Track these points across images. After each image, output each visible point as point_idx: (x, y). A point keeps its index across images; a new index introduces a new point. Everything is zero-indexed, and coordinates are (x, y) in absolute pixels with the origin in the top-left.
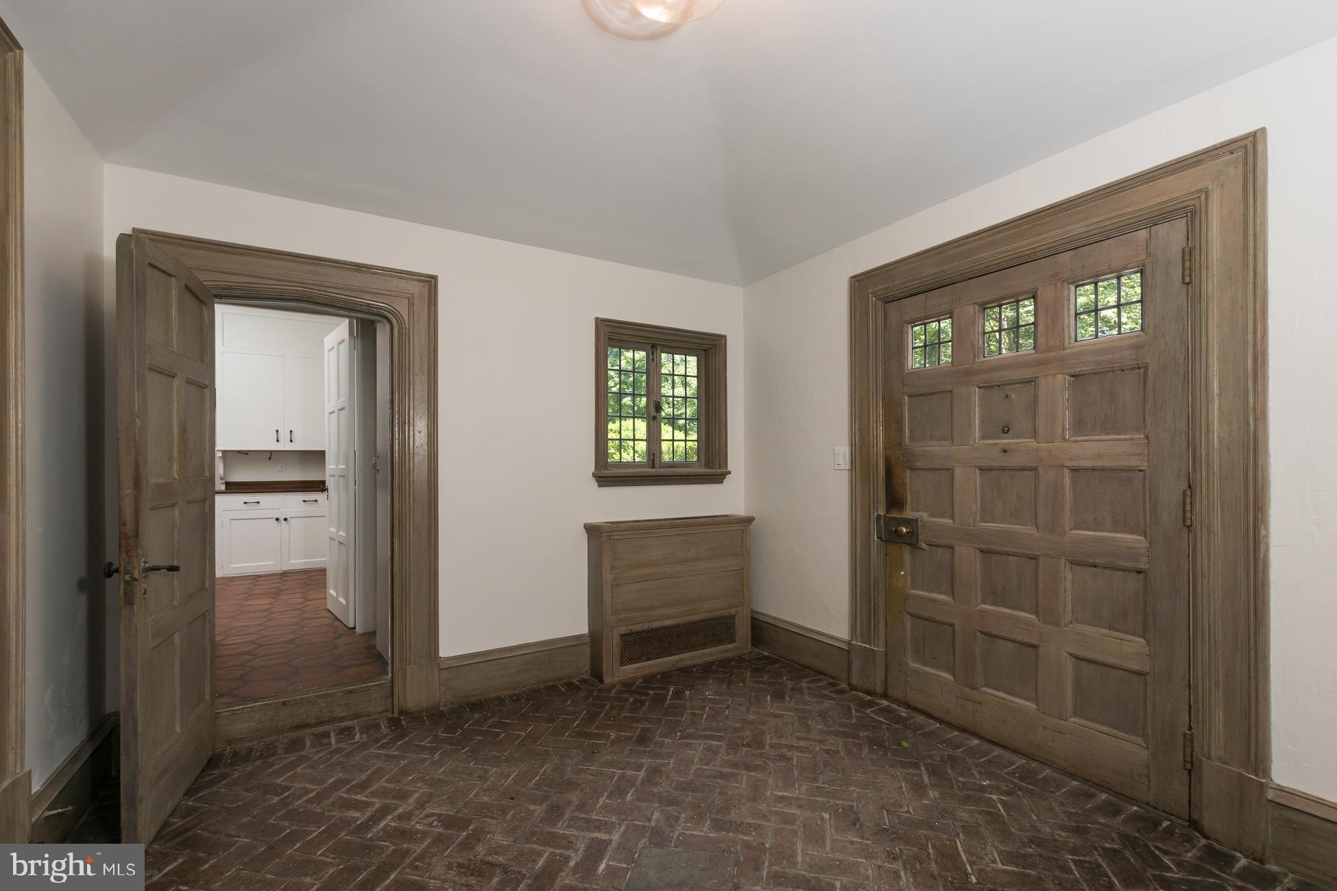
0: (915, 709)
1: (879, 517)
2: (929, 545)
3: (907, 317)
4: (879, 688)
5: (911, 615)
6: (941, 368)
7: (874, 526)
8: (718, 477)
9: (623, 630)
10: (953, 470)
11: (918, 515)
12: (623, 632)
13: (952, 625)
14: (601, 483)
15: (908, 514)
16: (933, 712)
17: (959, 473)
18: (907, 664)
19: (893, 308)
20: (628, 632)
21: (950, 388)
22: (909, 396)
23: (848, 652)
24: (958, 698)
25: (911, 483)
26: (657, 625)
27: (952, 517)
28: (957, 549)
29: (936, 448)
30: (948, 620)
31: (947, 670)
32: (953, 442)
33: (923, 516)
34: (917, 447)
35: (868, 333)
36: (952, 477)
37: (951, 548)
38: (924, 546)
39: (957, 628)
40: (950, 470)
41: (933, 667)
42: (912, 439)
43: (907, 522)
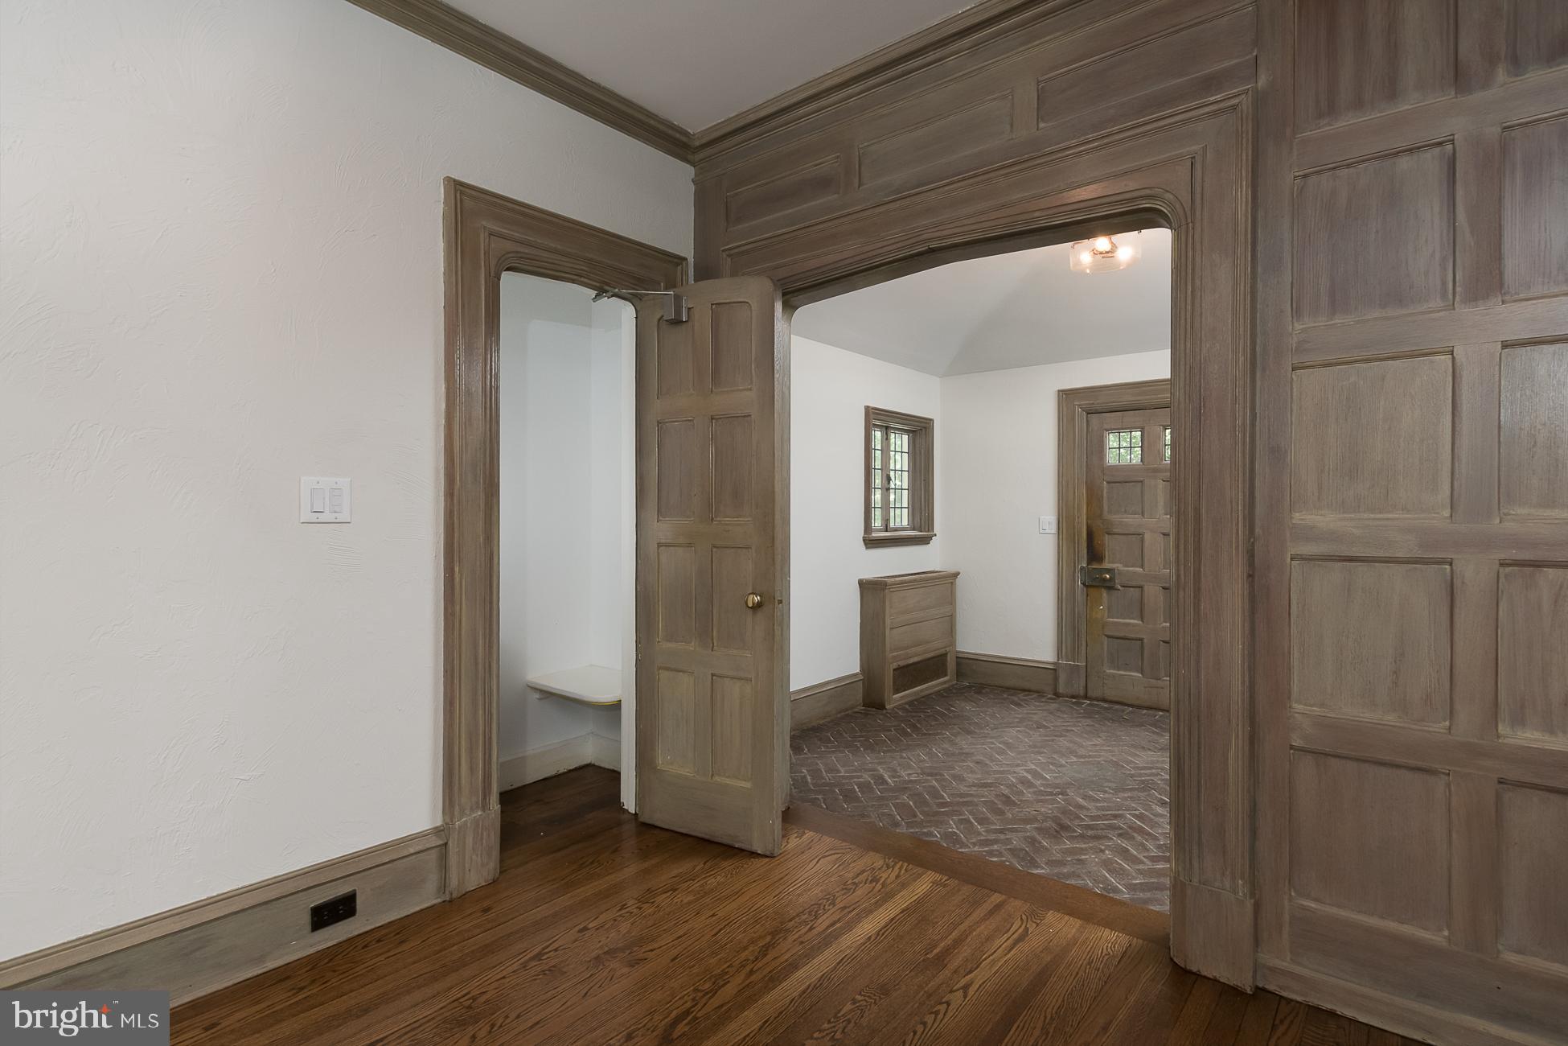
0: (1111, 702)
1: (1082, 568)
2: (1124, 586)
3: (1106, 426)
4: (1082, 693)
5: (1108, 637)
6: (1133, 465)
7: (1078, 575)
8: (925, 540)
9: (895, 665)
10: (1143, 535)
11: (1114, 566)
12: (895, 667)
13: (1141, 640)
14: (869, 545)
15: (1107, 565)
16: (1125, 701)
17: (1147, 536)
18: (1105, 671)
19: (1094, 418)
20: (897, 667)
21: (1142, 479)
22: (1108, 482)
23: (1054, 670)
24: (1145, 687)
25: (1109, 544)
26: (911, 661)
27: (1142, 566)
28: (1146, 588)
29: (1131, 520)
30: (1138, 636)
31: (1138, 672)
32: (1143, 516)
33: (1118, 566)
34: (1115, 518)
35: (1074, 433)
36: (1142, 541)
37: (1141, 587)
38: (1119, 587)
39: (1145, 641)
40: (1141, 535)
41: (1126, 670)
42: (1110, 512)
43: (1108, 571)
